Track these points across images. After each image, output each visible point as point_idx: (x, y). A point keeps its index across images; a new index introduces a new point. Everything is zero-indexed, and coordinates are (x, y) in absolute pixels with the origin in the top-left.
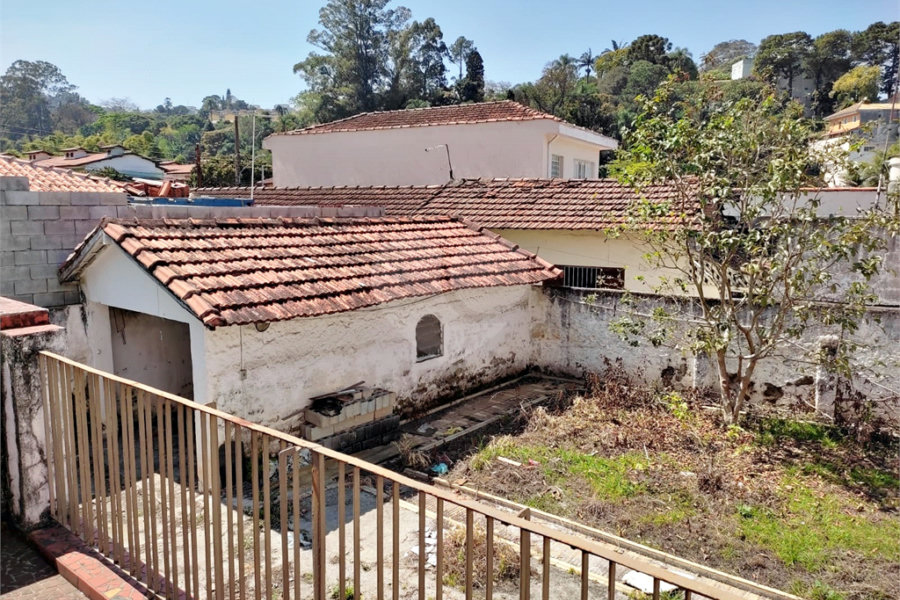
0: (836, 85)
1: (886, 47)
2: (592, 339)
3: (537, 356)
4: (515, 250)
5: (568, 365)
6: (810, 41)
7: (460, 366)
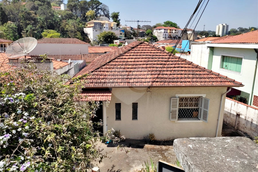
0: (86, 14)
1: (95, 6)
6: (79, 2)
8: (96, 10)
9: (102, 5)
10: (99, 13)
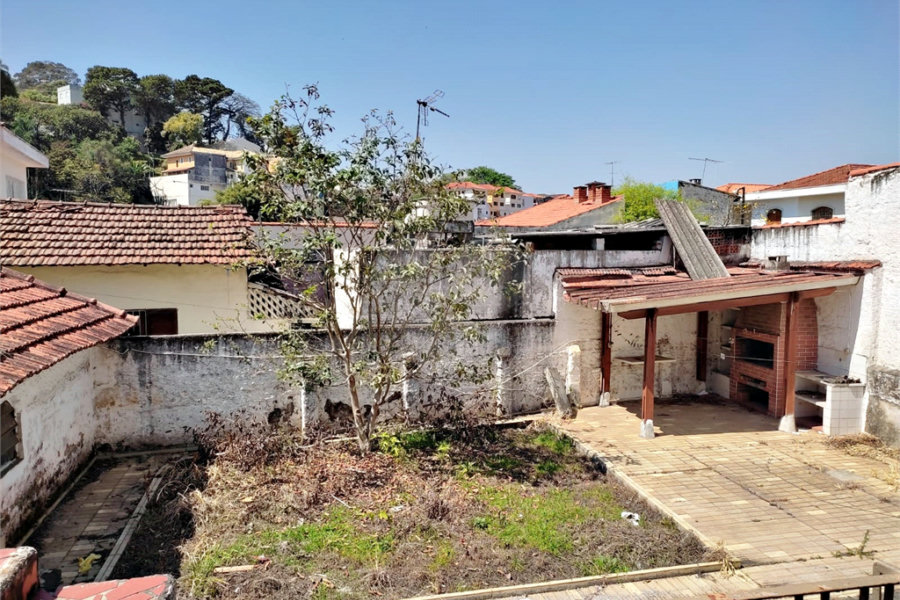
0: (166, 125)
1: (203, 98)
2: (182, 394)
3: (104, 431)
4: (63, 294)
5: (151, 433)
6: (137, 81)
7: (39, 468)
8: (210, 117)
9: (235, 99)
10: (220, 127)
